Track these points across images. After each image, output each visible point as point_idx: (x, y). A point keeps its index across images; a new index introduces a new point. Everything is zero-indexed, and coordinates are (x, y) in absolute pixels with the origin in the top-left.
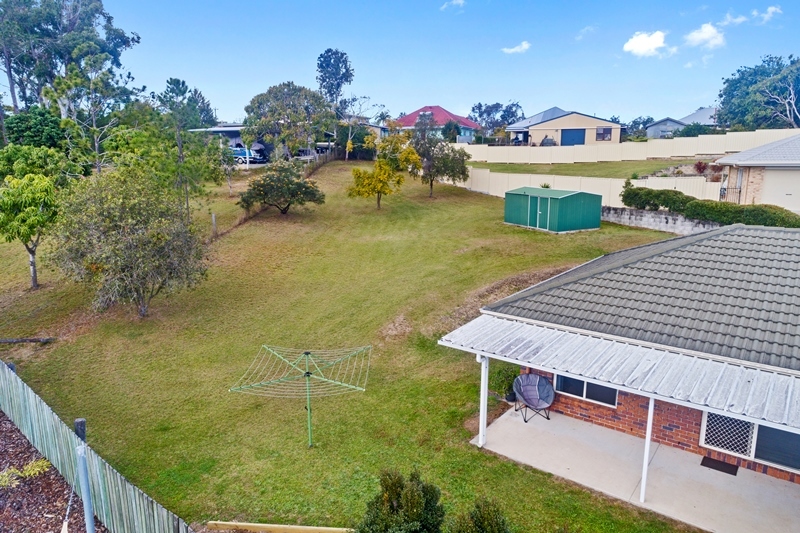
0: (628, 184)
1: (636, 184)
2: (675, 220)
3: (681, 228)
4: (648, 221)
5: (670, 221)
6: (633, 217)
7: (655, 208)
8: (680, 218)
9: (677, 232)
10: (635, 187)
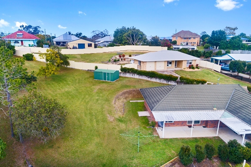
0: (121, 66)
1: (124, 66)
2: (134, 75)
3: (136, 77)
4: (128, 75)
5: (133, 75)
6: (124, 74)
7: (129, 72)
8: (136, 74)
9: (135, 77)
10: (123, 67)
